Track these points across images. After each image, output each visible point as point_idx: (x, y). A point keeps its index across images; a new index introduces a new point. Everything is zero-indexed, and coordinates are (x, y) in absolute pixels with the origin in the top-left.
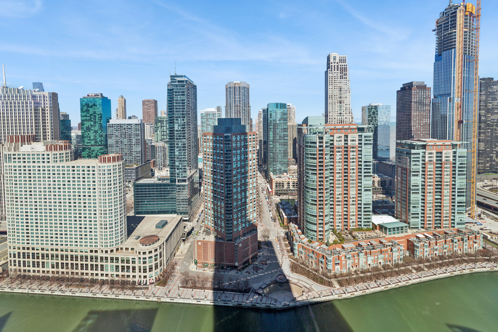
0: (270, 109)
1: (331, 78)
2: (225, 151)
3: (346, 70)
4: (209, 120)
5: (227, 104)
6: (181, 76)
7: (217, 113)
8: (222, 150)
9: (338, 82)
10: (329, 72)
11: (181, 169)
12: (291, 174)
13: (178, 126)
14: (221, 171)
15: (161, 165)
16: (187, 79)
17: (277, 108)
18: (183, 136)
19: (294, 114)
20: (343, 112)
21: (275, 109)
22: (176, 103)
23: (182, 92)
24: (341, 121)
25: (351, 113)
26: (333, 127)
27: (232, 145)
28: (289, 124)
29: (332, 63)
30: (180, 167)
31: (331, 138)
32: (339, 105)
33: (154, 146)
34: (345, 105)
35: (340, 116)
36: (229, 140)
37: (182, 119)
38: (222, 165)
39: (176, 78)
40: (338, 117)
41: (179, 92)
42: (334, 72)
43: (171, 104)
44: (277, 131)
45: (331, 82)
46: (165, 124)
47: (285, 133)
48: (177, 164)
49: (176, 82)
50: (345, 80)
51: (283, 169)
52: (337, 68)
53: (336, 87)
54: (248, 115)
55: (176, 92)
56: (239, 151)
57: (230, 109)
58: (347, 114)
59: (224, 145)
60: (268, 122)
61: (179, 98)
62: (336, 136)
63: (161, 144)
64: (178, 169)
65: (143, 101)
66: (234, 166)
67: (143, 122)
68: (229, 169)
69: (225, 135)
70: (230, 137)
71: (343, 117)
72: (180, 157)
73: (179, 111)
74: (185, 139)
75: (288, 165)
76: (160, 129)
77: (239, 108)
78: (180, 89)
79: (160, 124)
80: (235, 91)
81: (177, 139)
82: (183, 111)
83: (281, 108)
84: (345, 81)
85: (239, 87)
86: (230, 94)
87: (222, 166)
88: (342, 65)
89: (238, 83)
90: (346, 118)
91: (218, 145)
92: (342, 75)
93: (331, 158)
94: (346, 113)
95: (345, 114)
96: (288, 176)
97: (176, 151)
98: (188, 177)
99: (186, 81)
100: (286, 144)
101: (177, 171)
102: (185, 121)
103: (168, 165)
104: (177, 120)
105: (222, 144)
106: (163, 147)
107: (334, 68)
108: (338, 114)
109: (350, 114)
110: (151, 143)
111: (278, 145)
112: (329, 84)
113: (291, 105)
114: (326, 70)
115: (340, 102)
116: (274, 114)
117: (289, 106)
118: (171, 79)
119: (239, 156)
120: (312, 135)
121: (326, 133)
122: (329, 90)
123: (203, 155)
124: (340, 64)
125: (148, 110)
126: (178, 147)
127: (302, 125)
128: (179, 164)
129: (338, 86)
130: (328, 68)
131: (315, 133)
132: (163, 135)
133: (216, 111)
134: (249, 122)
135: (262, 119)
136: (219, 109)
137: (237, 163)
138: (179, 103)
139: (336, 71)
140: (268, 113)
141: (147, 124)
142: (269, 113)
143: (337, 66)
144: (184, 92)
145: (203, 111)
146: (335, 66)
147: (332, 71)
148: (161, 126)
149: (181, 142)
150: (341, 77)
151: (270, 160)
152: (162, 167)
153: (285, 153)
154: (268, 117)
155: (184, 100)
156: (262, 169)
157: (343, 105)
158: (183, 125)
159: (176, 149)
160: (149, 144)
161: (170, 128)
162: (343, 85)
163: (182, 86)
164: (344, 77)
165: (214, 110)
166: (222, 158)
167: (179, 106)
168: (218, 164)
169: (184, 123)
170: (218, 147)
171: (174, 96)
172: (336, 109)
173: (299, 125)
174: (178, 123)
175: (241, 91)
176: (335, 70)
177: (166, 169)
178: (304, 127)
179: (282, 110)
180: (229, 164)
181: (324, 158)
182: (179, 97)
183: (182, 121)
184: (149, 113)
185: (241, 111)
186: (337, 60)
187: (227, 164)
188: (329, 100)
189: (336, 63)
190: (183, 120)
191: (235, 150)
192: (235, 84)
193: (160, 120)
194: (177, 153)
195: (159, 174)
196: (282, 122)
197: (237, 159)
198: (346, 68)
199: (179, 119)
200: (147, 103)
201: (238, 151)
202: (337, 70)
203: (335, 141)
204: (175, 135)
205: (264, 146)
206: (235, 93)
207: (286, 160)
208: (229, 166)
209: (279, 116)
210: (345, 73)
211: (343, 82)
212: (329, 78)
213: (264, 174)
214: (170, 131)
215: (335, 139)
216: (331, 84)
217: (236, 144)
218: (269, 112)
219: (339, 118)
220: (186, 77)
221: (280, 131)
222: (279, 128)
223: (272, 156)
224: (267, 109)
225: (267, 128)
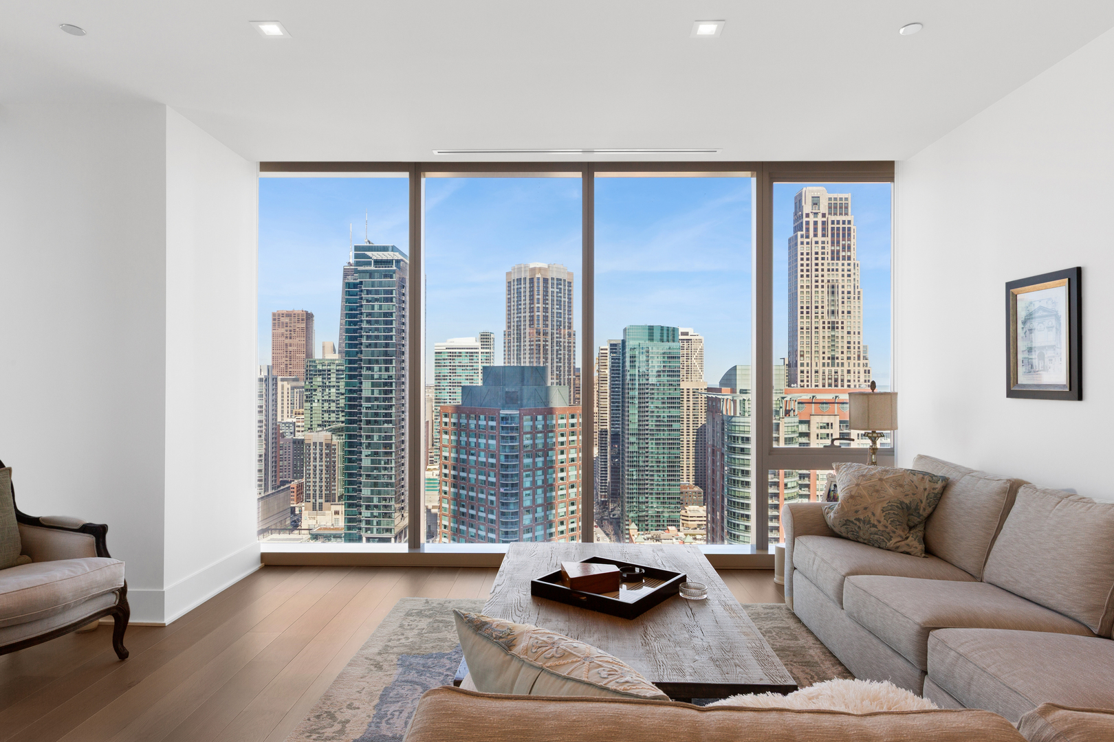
0: (630, 344)
1: (805, 257)
2: (502, 458)
3: (849, 235)
4: (459, 371)
5: (509, 327)
6: (385, 249)
7: (480, 351)
8: (492, 456)
9: (826, 267)
10: (799, 240)
11: (376, 506)
12: (691, 531)
13: (373, 385)
14: (491, 516)
15: (321, 497)
16: (400, 257)
17: (651, 339)
18: (386, 415)
19: (701, 357)
20: (840, 355)
21: (646, 343)
22: (369, 322)
23: (386, 292)
24: (836, 380)
25: (865, 358)
26: (806, 397)
27: (521, 440)
28: (684, 385)
29: (807, 215)
30: (375, 502)
31: (803, 428)
32: (827, 333)
33: (302, 441)
34: (845, 335)
35: (833, 365)
36: (512, 429)
37: (383, 366)
38: (493, 498)
39: (369, 253)
40: (827, 369)
41: (377, 292)
42: (815, 239)
43: (355, 323)
44: (651, 406)
45: (805, 268)
46: (333, 379)
47: (674, 412)
48: (366, 492)
49: (369, 264)
50: (846, 262)
51: (666, 515)
52: (823, 229)
53: (820, 284)
54: (569, 359)
55: (368, 292)
56: (541, 459)
57: (519, 340)
58: (852, 362)
59: (498, 442)
60: (624, 380)
61: (376, 310)
62: (816, 421)
63: (322, 436)
64: (368, 507)
65: (274, 315)
66: (527, 502)
67: (275, 373)
68: (512, 509)
69: (504, 412)
70: (517, 420)
71: (839, 369)
72: (375, 473)
73: (376, 345)
74: (390, 422)
75: (681, 503)
76: (319, 394)
77: (542, 338)
78: (380, 284)
79: (319, 379)
80: (532, 291)
81: (368, 422)
82: (387, 345)
83: (662, 340)
84: (846, 267)
85: (546, 280)
86: (519, 297)
87: (492, 502)
88: (838, 222)
89: (540, 269)
90: (849, 372)
91: (482, 441)
92: (836, 248)
93: (801, 486)
94: (849, 358)
95: (845, 361)
96: (681, 534)
97: (363, 457)
98: (397, 530)
99: (398, 261)
100: (675, 444)
101: (366, 513)
102: (392, 373)
103: (340, 498)
104: (369, 369)
105: (493, 438)
106: (328, 446)
107: (815, 229)
108: (826, 361)
109: (862, 361)
110: (293, 433)
111: (652, 445)
112: (799, 273)
113: (692, 332)
114: (791, 234)
115: (833, 327)
116: (643, 358)
117: (686, 334)
118: (356, 256)
119: (540, 472)
120: (747, 420)
121: (787, 413)
122: (799, 290)
123: (440, 468)
124: (832, 218)
125: (288, 341)
126: (368, 446)
127: (718, 390)
128: (372, 493)
129: (826, 279)
130: (798, 228)
132: (329, 412)
133: (478, 344)
134: (572, 377)
135: (608, 372)
136: (486, 338)
137: (534, 494)
138: (377, 322)
139: (820, 238)
140: (624, 354)
141: (282, 380)
142: (628, 355)
143: (823, 223)
144: (391, 292)
145: (442, 346)
146: (815, 223)
147: (807, 237)
148: (324, 387)
149: (380, 430)
150: (835, 256)
151: (628, 488)
152: (323, 500)
153: (673, 468)
154: (624, 366)
155: (391, 314)
156: (606, 513)
157: (839, 333)
158: (385, 384)
159: (365, 452)
160: (289, 437)
161: (351, 391)
162: (840, 278)
163: (386, 276)
164: (842, 254)
165: (472, 341)
166: (492, 479)
167: (377, 329)
168: (481, 496)
169: (390, 377)
170: (482, 446)
171: (364, 303)
172: (821, 344)
173: (709, 389)
174: (373, 378)
175: (550, 290)
176: (815, 235)
177: (334, 508)
178: (726, 394)
179: (666, 345)
180: (512, 495)
181: (782, 486)
182: (376, 304)
183: (383, 373)
184: (290, 348)
185: (549, 348)
186: (824, 208)
187: (506, 495)
188: (799, 320)
189: (820, 215)
190: (387, 369)
191: (528, 457)
192: (533, 270)
193: (320, 367)
194: (366, 462)
195: (314, 522)
196: (665, 379)
197: (534, 482)
198: (849, 229)
199: (376, 367)
200: (286, 320)
201: (538, 460)
202: (823, 235)
203: (813, 436)
204: (364, 411)
205: (612, 448)
206: (532, 296)
207: (675, 490)
208: (513, 500)
209: (656, 364)
210: (847, 243)
211: (840, 268)
212: (799, 257)
213: (610, 529)
214: (350, 399)
215: (814, 430)
216: (805, 273)
217: (534, 438)
218: (627, 350)
219: (830, 371)
220: (398, 250)
221: (660, 405)
222: (656, 396)
223: (635, 477)
224: (624, 342)
225: (623, 397)
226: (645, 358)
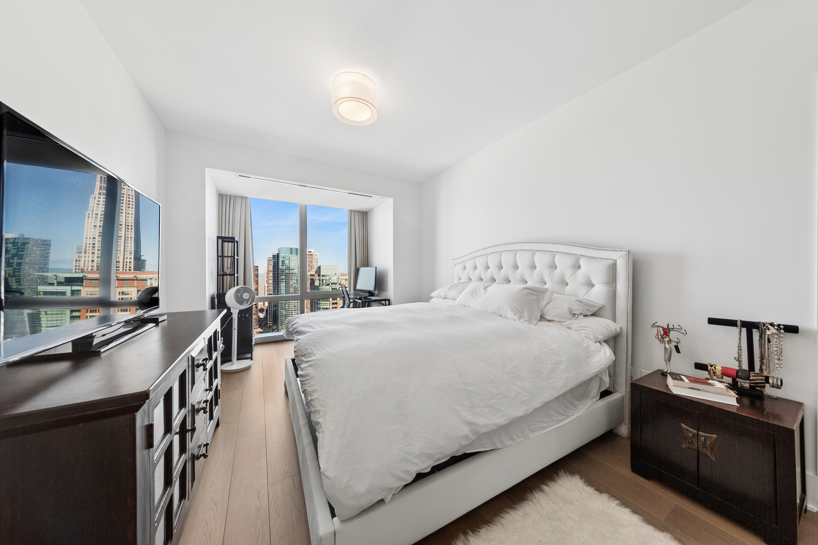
0: (281, 255)
44: (291, 283)
60: (278, 272)
113: (313, 251)
117: (311, 252)
120: (324, 287)
131: (329, 285)
135: (272, 268)
140: (278, 260)
142: (280, 260)
154: (278, 265)
218: (280, 258)
221: (296, 282)
222: (293, 278)
223: (284, 314)
224: (278, 254)
225: (278, 279)
226: (288, 262)
